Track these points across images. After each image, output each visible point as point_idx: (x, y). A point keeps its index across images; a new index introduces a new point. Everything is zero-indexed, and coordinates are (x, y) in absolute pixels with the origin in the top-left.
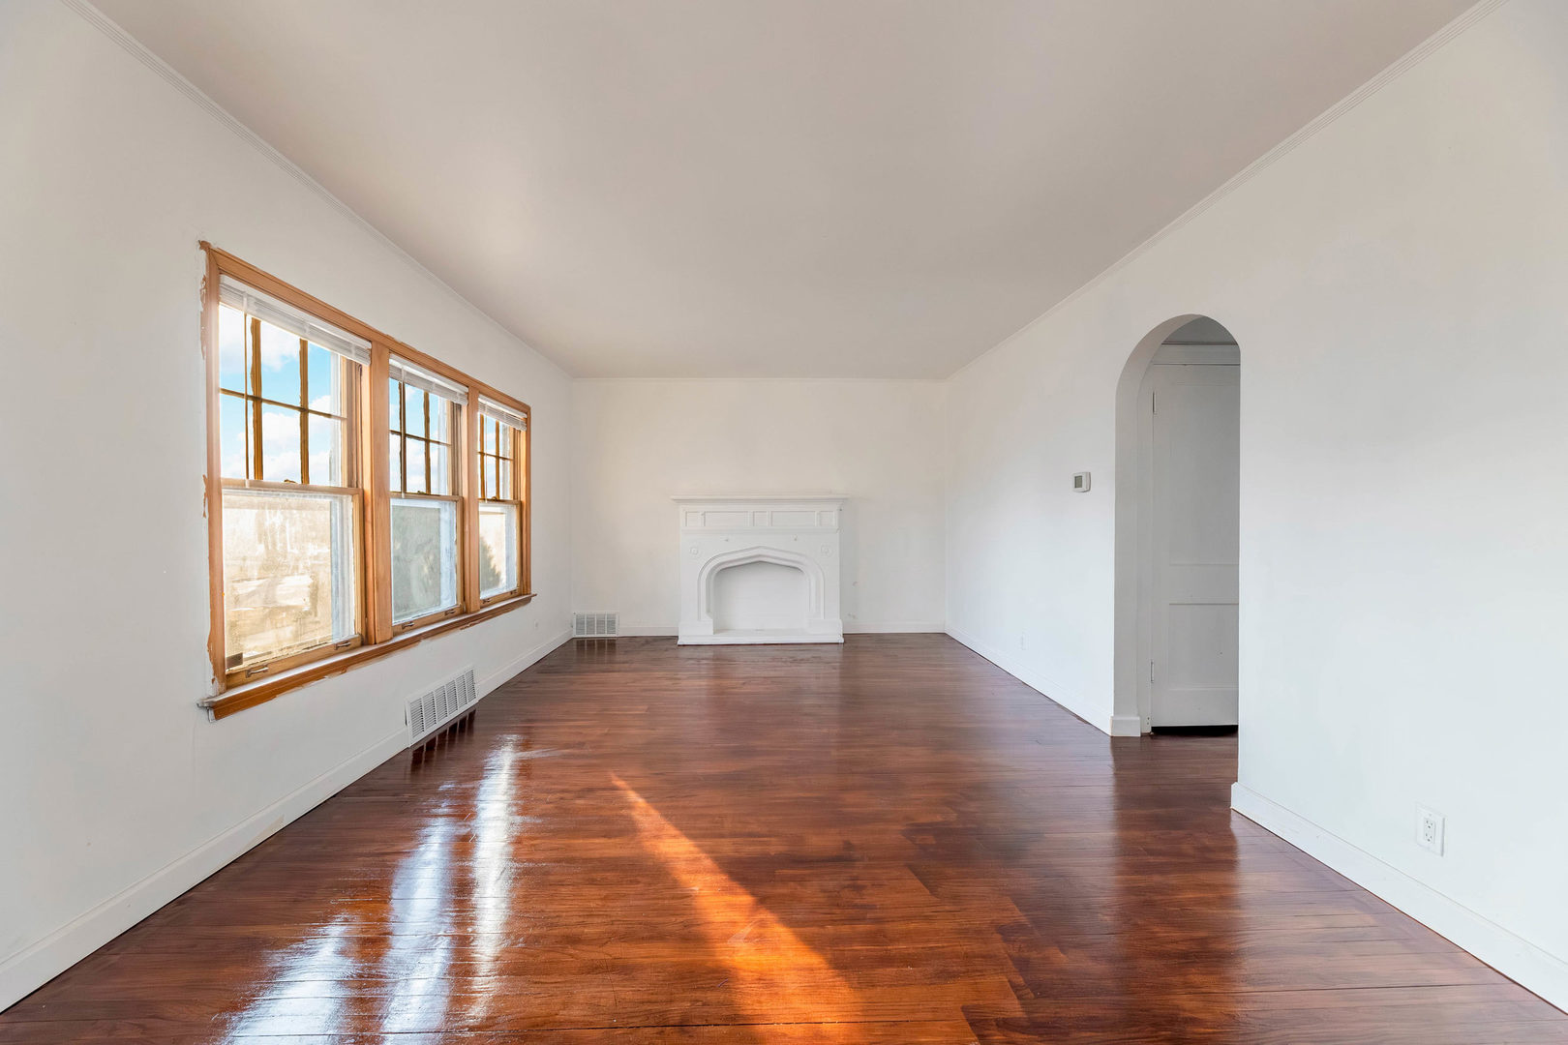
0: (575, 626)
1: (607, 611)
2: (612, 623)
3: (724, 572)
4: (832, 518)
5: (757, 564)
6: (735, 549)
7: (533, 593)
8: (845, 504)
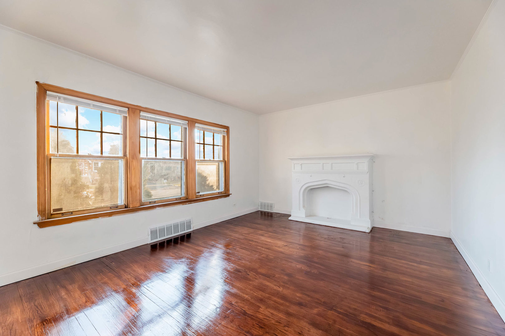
0: (260, 206)
1: (270, 202)
2: (271, 206)
3: (312, 190)
4: (364, 166)
5: (326, 187)
6: (316, 180)
7: (230, 193)
8: (373, 159)
